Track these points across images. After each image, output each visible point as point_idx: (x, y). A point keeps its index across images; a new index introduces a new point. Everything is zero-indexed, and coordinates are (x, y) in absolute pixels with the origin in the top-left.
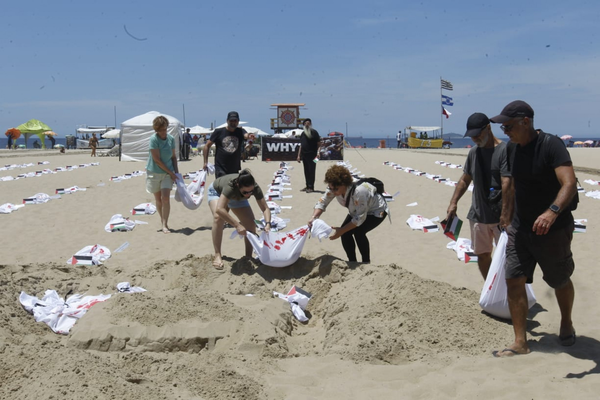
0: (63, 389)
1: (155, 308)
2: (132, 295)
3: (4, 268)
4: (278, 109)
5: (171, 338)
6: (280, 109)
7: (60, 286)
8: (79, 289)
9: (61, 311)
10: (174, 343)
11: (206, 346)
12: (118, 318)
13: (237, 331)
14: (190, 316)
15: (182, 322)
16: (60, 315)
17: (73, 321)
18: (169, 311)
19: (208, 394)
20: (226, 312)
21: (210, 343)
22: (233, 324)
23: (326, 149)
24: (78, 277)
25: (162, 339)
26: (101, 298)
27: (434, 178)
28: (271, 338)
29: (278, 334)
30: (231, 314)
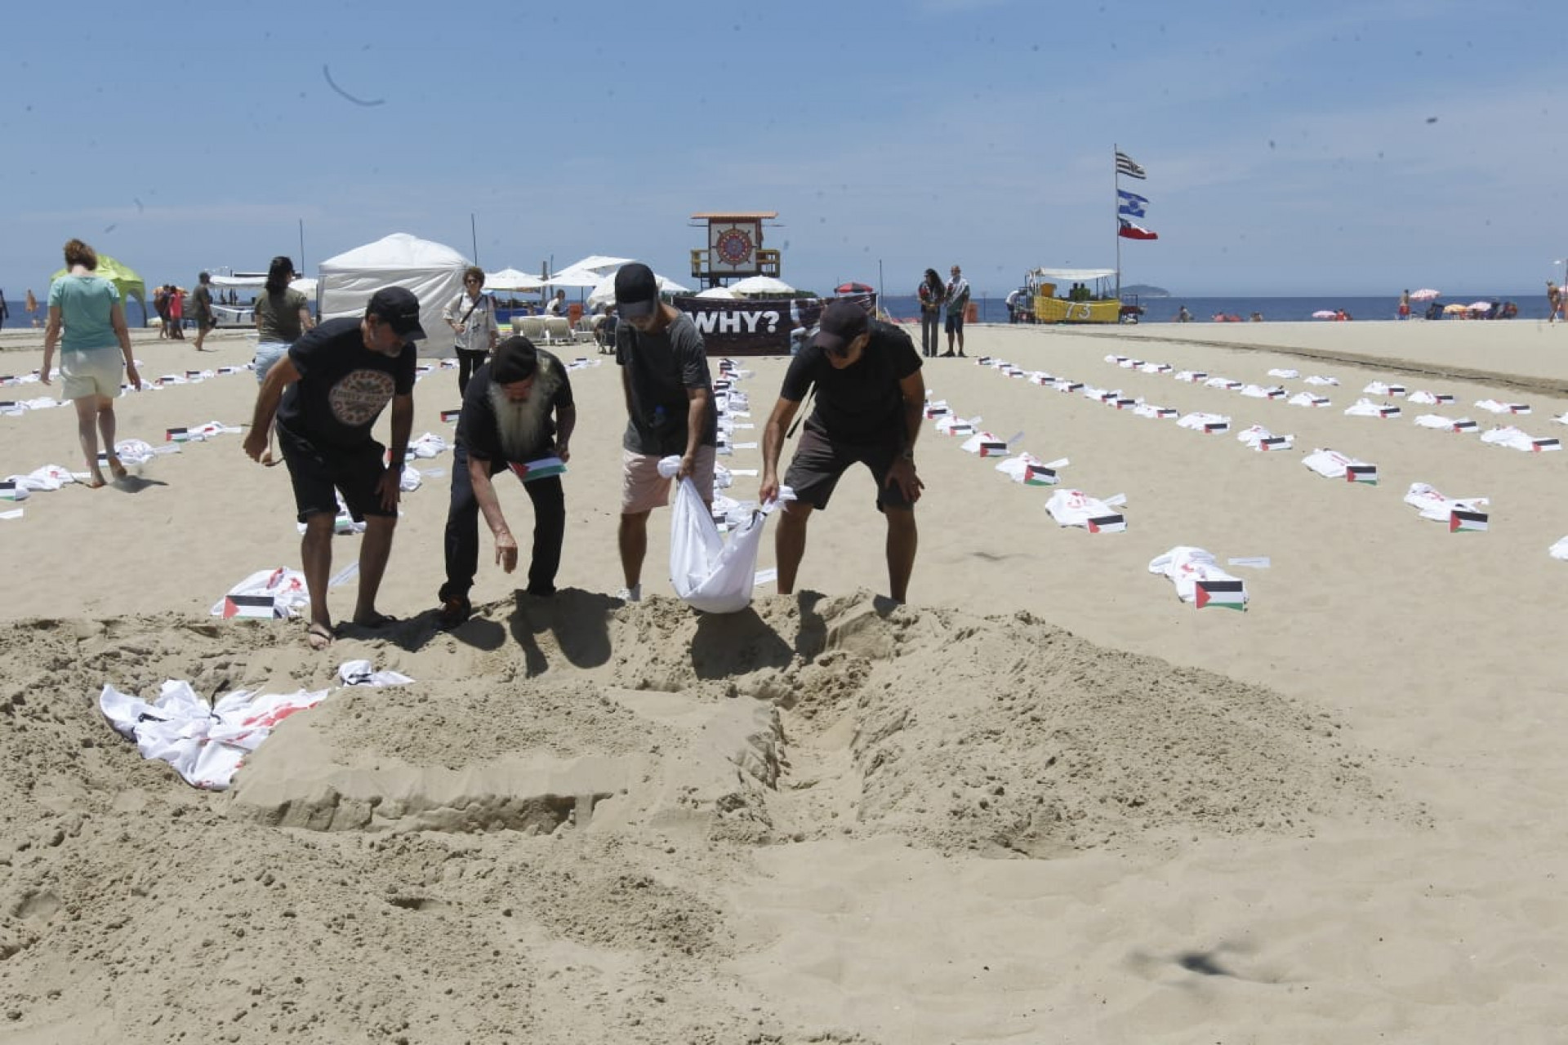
0: (237, 924)
1: (440, 725)
2: (380, 693)
3: (57, 626)
4: (709, 226)
5: (483, 798)
7: (199, 670)
8: (247, 678)
9: (204, 733)
10: (491, 809)
11: (571, 817)
12: (350, 749)
13: (647, 779)
14: (528, 743)
15: (509, 757)
16: (203, 743)
17: (235, 756)
18: (475, 730)
19: (589, 934)
20: (615, 732)
21: (581, 808)
22: (635, 762)
24: (241, 648)
25: (461, 799)
26: (300, 699)
27: (1105, 397)
28: (730, 796)
29: (745, 785)
30: (628, 739)
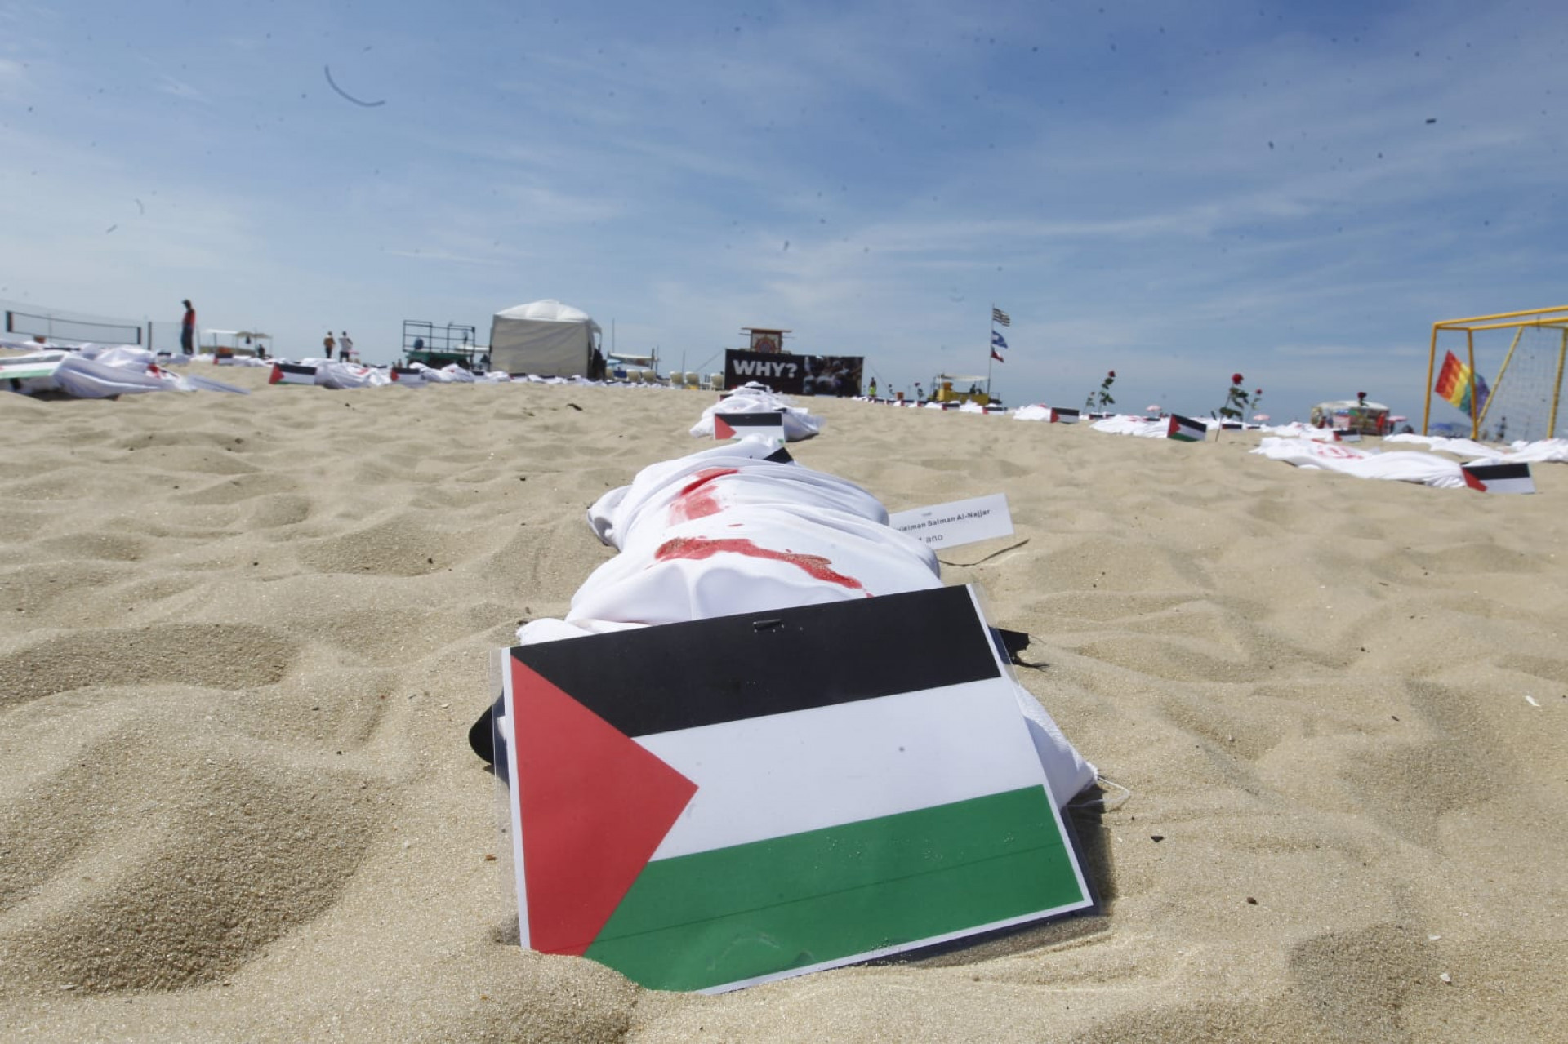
4: (751, 335)
6: (754, 334)
23: (834, 377)
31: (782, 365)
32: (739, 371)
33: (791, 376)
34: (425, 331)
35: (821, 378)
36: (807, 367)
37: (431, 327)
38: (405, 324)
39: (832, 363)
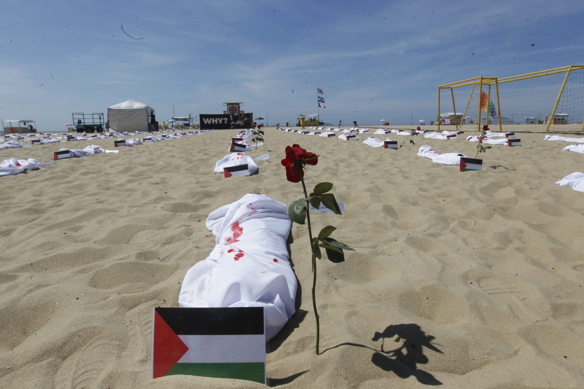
4: (227, 106)
6: (229, 105)
23: (242, 122)
27: (302, 132)
31: (222, 119)
32: (205, 122)
33: (226, 123)
34: (81, 117)
35: (237, 123)
36: (231, 119)
37: (83, 114)
38: (73, 114)
39: (240, 116)
